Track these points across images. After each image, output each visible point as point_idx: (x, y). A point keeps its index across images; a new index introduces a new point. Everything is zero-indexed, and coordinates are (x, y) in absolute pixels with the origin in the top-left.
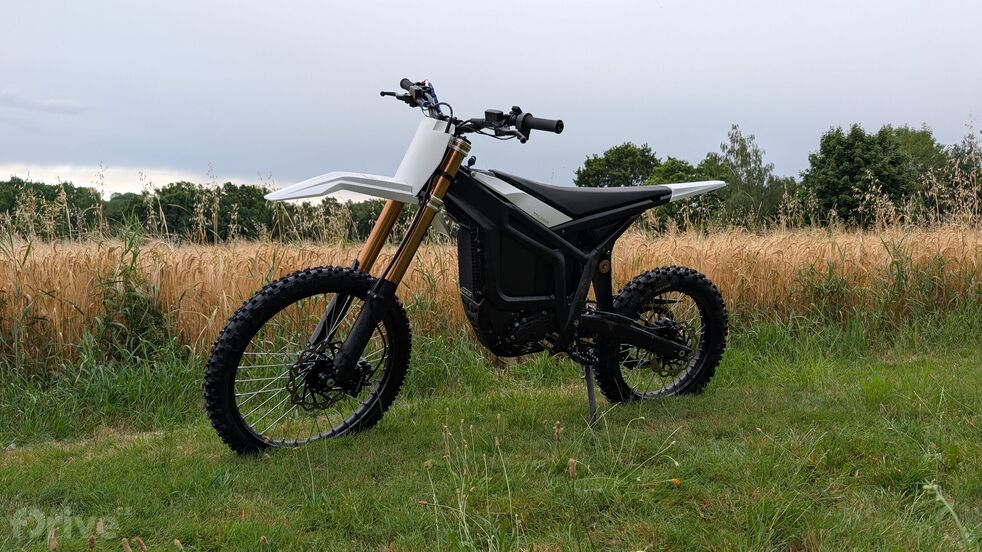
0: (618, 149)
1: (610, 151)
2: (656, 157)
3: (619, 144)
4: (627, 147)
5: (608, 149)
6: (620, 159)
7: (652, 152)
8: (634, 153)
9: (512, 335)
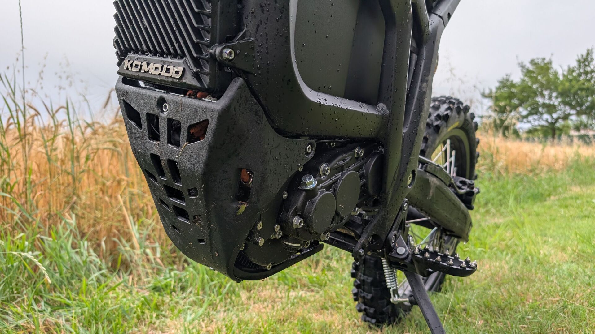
9: (295, 214)
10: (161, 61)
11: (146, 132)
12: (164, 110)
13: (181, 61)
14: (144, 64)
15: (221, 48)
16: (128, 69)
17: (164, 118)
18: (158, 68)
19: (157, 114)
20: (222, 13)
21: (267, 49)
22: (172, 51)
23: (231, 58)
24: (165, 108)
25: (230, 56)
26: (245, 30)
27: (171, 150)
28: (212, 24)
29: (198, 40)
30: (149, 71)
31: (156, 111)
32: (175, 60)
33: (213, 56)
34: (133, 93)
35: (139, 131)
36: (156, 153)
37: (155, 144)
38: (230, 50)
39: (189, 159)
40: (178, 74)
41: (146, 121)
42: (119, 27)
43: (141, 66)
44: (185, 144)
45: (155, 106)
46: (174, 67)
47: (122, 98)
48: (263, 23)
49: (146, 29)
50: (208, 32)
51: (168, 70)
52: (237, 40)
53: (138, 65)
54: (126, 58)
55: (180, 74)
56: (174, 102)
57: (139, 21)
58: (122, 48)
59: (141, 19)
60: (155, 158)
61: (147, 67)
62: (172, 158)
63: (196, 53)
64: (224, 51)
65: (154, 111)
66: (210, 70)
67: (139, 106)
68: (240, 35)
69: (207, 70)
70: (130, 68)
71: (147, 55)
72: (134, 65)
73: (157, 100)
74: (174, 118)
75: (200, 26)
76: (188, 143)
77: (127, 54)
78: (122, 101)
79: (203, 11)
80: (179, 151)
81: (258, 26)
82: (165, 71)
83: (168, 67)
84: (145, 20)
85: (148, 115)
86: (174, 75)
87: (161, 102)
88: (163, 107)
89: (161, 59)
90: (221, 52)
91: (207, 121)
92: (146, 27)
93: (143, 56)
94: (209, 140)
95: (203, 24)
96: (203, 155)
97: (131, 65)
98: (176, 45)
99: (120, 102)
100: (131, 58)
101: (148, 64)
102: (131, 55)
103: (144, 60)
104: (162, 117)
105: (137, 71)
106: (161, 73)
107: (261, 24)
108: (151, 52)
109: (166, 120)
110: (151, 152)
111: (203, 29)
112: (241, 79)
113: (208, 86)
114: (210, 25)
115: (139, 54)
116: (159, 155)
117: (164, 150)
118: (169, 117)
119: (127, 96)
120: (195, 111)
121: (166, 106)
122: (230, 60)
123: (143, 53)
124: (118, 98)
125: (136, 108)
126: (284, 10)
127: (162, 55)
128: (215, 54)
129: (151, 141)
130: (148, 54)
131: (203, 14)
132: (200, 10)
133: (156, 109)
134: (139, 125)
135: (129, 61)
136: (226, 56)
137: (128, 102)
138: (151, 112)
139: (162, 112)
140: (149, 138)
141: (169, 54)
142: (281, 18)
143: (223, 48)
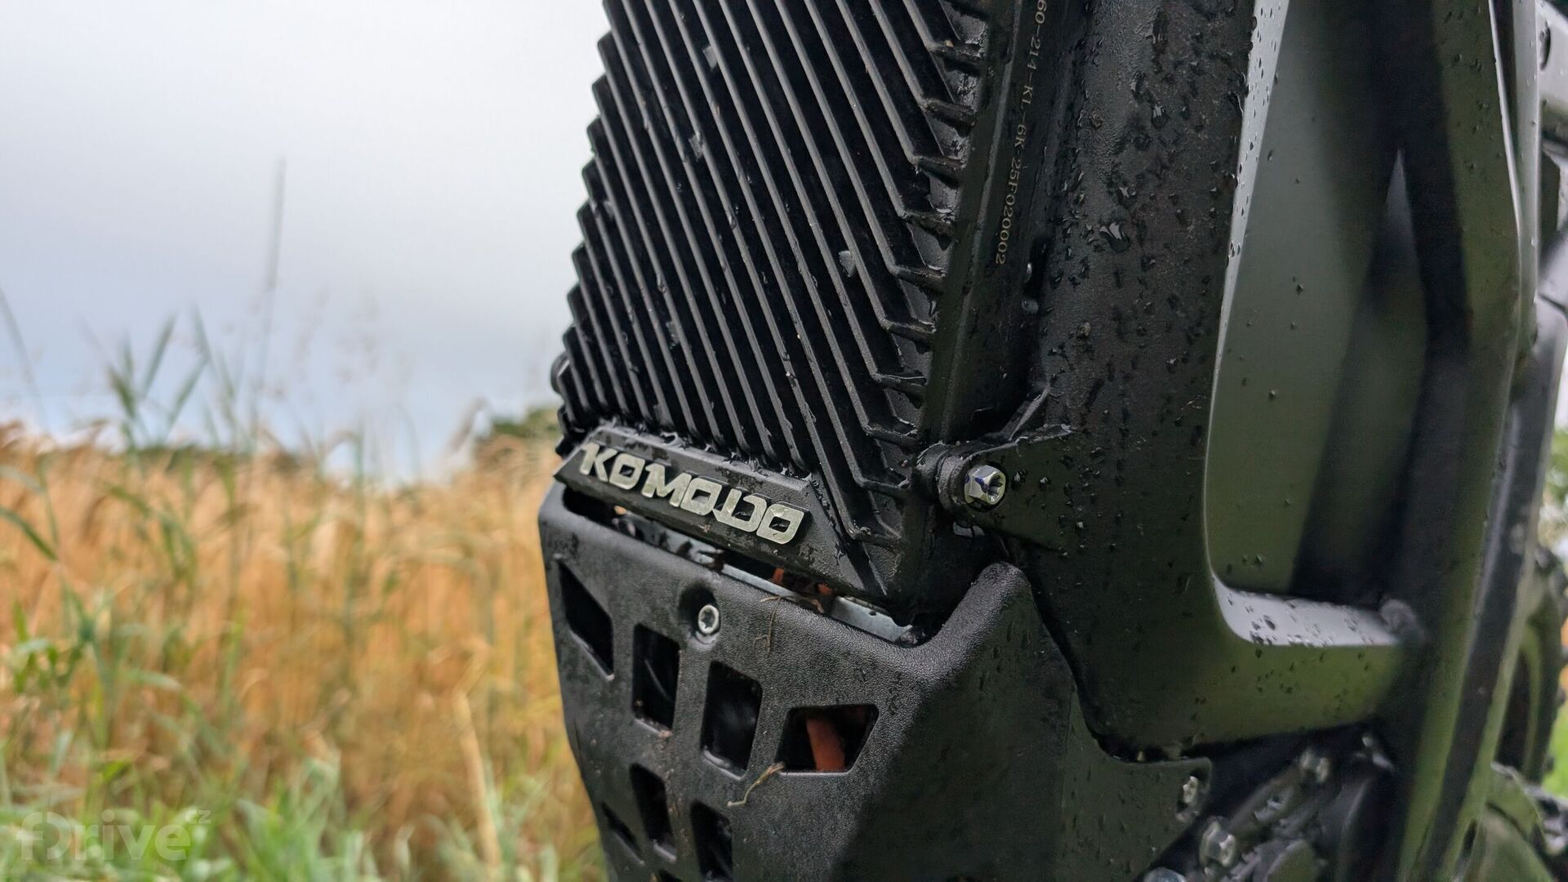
10: (720, 469)
11: (626, 688)
12: (702, 626)
13: (797, 486)
14: (657, 471)
15: (961, 461)
16: (593, 472)
17: (701, 656)
18: (707, 494)
19: (675, 638)
20: (973, 331)
21: (1120, 465)
22: (767, 445)
23: (993, 500)
24: (708, 623)
25: (991, 493)
26: (1045, 393)
27: (712, 774)
28: (933, 373)
29: (878, 428)
30: (670, 495)
31: (671, 625)
32: (774, 478)
33: (925, 488)
34: (597, 547)
35: (599, 676)
36: (656, 769)
37: (654, 736)
38: (995, 472)
39: (777, 826)
40: (784, 530)
41: (630, 650)
42: (579, 332)
43: (645, 475)
44: (770, 770)
45: (671, 609)
46: (769, 503)
47: (558, 556)
48: (1117, 374)
49: (677, 352)
50: (915, 400)
51: (743, 510)
52: (1019, 433)
53: (633, 469)
54: (592, 435)
55: (791, 532)
56: (746, 612)
57: (656, 325)
58: (584, 401)
59: (664, 317)
60: (647, 784)
61: (667, 481)
62: (710, 800)
63: (864, 473)
64: (974, 474)
65: (667, 623)
66: (907, 531)
67: (612, 599)
68: (1028, 414)
69: (895, 533)
70: (601, 471)
71: (669, 440)
72: (617, 467)
73: (681, 589)
74: (737, 666)
75: (890, 377)
76: (779, 766)
77: (596, 424)
78: (555, 566)
79: (906, 326)
80: (742, 784)
81: (1098, 385)
82: (731, 511)
83: (746, 499)
84: (675, 323)
85: (641, 631)
86: (766, 532)
87: (696, 598)
88: (701, 615)
89: (718, 461)
90: (962, 478)
91: (871, 711)
92: (679, 346)
93: (653, 441)
94: (871, 780)
95: (899, 370)
96: (840, 830)
97: (609, 464)
98: (786, 426)
99: (548, 568)
100: (609, 440)
101: (670, 474)
102: (609, 427)
103: (659, 454)
104: (695, 653)
105: (627, 487)
106: (716, 512)
107: (1111, 378)
108: (683, 431)
109: (706, 664)
110: (634, 761)
111: (899, 388)
112: (1014, 570)
113: (889, 586)
114: (926, 375)
115: (639, 432)
116: (665, 777)
117: (686, 765)
118: (720, 658)
119: (574, 553)
120: (825, 662)
121: (709, 614)
122: (987, 507)
123: (654, 428)
124: (544, 551)
125: (603, 601)
126: (1202, 331)
127: (725, 447)
128: (934, 483)
129: (641, 722)
130: (672, 438)
131: (904, 334)
132: (897, 324)
133: (673, 620)
134: (605, 657)
135: (602, 449)
136: (979, 493)
137: (577, 572)
138: (654, 626)
139: (694, 635)
140: (635, 708)
141: (753, 450)
142: (1185, 361)
143: (970, 465)
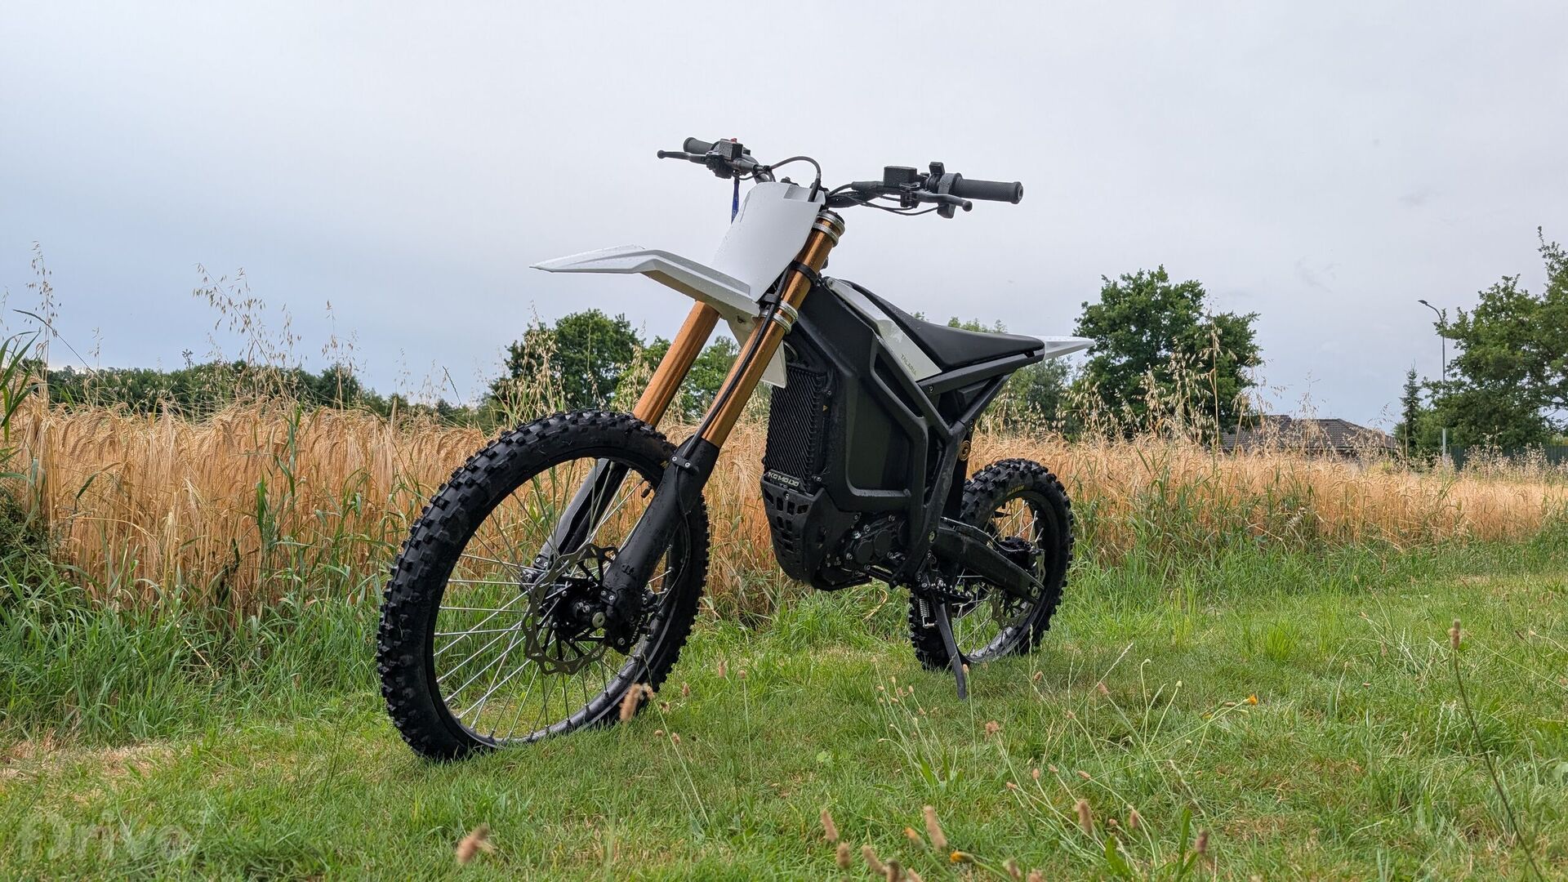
0: (578, 318)
1: (566, 320)
2: (637, 336)
3: (581, 311)
4: (592, 316)
5: (562, 317)
6: (581, 334)
7: (630, 330)
8: (604, 326)
9: (848, 552)
11: (775, 506)
14: (779, 475)
16: (769, 475)
17: (786, 500)
18: (786, 479)
19: (782, 498)
21: (835, 475)
22: (793, 472)
27: (788, 516)
30: (780, 478)
33: (812, 479)
34: (770, 486)
35: (771, 505)
37: (780, 512)
38: (820, 477)
39: (796, 521)
41: (775, 500)
43: (777, 475)
52: (823, 473)
53: (775, 475)
56: (791, 494)
58: (767, 466)
62: (787, 520)
63: (804, 476)
64: (817, 477)
65: (780, 496)
69: (809, 483)
73: (782, 491)
74: (791, 501)
76: (797, 513)
77: (770, 469)
80: (792, 517)
85: (777, 498)
87: (784, 493)
91: (808, 505)
94: (808, 514)
97: (771, 474)
99: (762, 489)
101: (781, 476)
103: (779, 473)
105: (774, 477)
110: (777, 516)
112: (824, 488)
113: (809, 490)
115: (776, 470)
116: (781, 518)
117: (784, 515)
120: (802, 499)
121: (787, 495)
122: (820, 481)
123: (779, 470)
124: (761, 486)
125: (770, 494)
127: (790, 474)
134: (772, 502)
135: (770, 472)
137: (766, 489)
140: (777, 509)
